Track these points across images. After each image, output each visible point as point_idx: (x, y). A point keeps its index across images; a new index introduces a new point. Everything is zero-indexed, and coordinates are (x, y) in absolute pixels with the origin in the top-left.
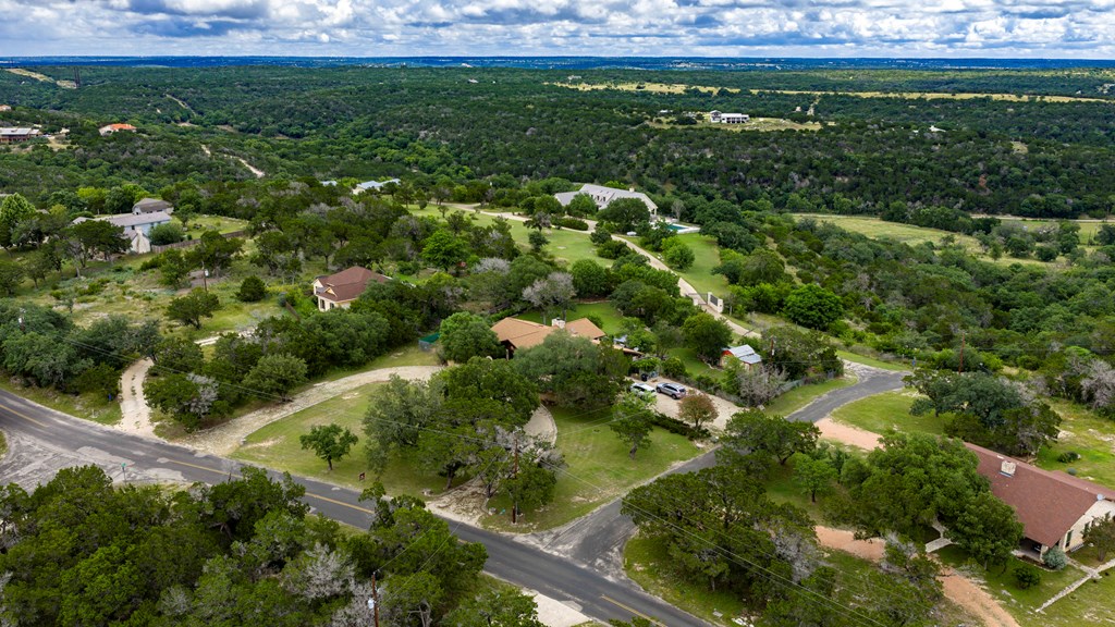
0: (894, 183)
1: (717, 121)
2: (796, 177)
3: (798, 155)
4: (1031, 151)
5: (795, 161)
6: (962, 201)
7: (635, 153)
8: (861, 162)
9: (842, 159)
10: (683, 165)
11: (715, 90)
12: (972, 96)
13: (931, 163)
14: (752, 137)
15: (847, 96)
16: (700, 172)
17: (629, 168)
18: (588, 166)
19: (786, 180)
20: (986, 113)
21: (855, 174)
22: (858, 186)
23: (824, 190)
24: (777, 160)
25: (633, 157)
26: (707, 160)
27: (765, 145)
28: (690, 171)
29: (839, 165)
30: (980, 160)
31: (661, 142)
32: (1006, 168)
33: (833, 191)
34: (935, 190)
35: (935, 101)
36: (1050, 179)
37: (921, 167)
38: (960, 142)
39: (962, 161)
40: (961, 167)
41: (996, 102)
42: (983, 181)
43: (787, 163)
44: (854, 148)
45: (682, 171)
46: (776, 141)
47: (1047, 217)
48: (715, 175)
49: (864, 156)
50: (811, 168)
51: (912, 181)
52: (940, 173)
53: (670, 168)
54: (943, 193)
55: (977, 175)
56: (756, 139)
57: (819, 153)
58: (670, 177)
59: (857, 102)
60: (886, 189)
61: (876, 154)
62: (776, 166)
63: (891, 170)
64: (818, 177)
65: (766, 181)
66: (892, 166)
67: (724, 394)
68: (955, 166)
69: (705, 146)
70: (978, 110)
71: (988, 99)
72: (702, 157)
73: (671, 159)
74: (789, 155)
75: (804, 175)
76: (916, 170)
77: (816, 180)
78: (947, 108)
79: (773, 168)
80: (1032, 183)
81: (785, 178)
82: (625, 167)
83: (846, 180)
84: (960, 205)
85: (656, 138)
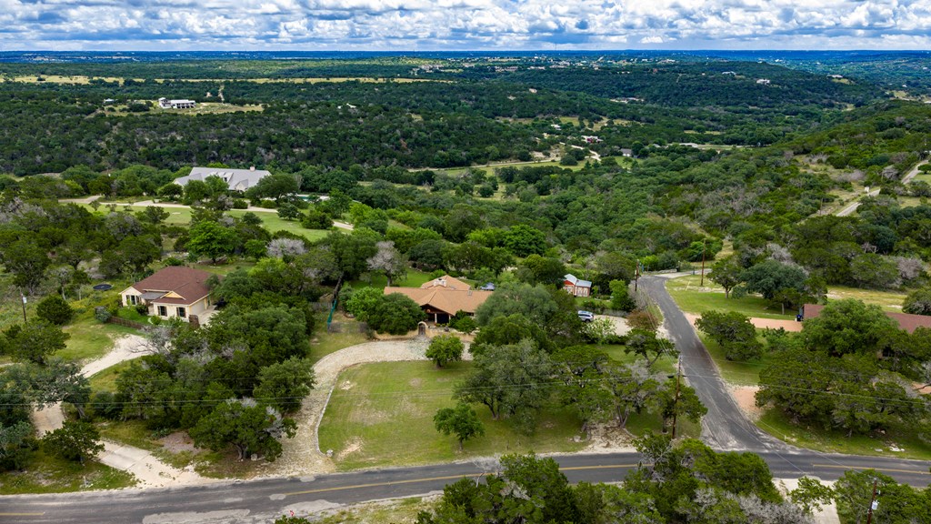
0: (342, 150)
1: (168, 107)
2: (263, 151)
3: (257, 133)
4: (425, 119)
5: (256, 138)
6: (395, 160)
7: (102, 140)
8: (311, 135)
9: (294, 133)
10: (158, 148)
11: (121, 81)
12: (344, 80)
13: (363, 132)
14: (210, 120)
15: (246, 82)
16: (178, 153)
17: (102, 154)
18: (57, 156)
19: (255, 155)
20: (361, 92)
21: (308, 145)
22: (314, 155)
23: (289, 160)
24: (241, 138)
25: (103, 144)
26: (178, 142)
27: (225, 126)
28: (168, 153)
29: (293, 138)
30: (396, 128)
31: (125, 128)
32: (416, 132)
33: (297, 161)
34: (373, 153)
35: (318, 84)
36: (445, 138)
37: (357, 136)
38: (377, 115)
39: (385, 129)
40: (385, 134)
41: (363, 84)
42: (404, 143)
43: (250, 140)
44: (299, 124)
45: (160, 154)
46: (233, 122)
47: (452, 166)
48: (191, 155)
49: (310, 130)
50: (273, 143)
51: (355, 147)
52: (372, 141)
53: (145, 152)
54: (380, 155)
55: (398, 139)
56: (214, 121)
57: (272, 130)
58: (148, 160)
59: (257, 87)
60: (338, 156)
61: (319, 128)
62: (242, 143)
63: (336, 140)
64: (280, 150)
65: (238, 157)
66: (335, 136)
67: (611, 311)
68: (381, 134)
69: (171, 130)
70: (354, 91)
71: (357, 82)
72: (173, 140)
73: (143, 143)
74: (249, 133)
75: (269, 150)
76: (354, 139)
77: (280, 152)
78: (330, 89)
79: (239, 145)
80: (435, 142)
81: (254, 153)
82: (97, 154)
83: (303, 151)
84: (394, 163)
85: (120, 124)
